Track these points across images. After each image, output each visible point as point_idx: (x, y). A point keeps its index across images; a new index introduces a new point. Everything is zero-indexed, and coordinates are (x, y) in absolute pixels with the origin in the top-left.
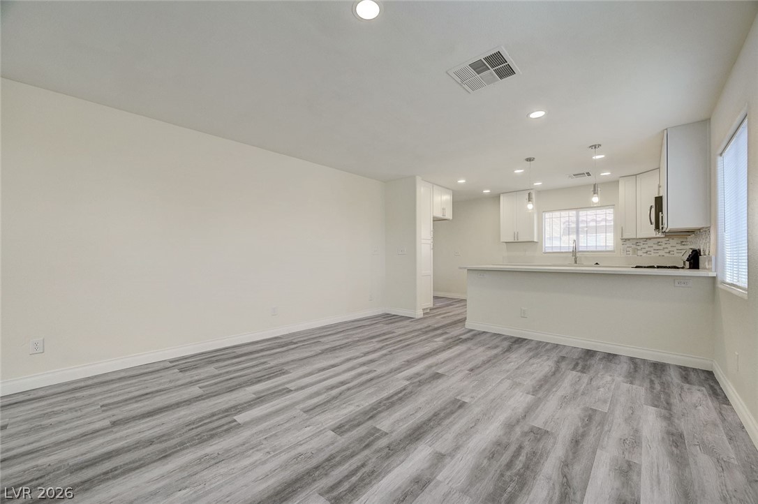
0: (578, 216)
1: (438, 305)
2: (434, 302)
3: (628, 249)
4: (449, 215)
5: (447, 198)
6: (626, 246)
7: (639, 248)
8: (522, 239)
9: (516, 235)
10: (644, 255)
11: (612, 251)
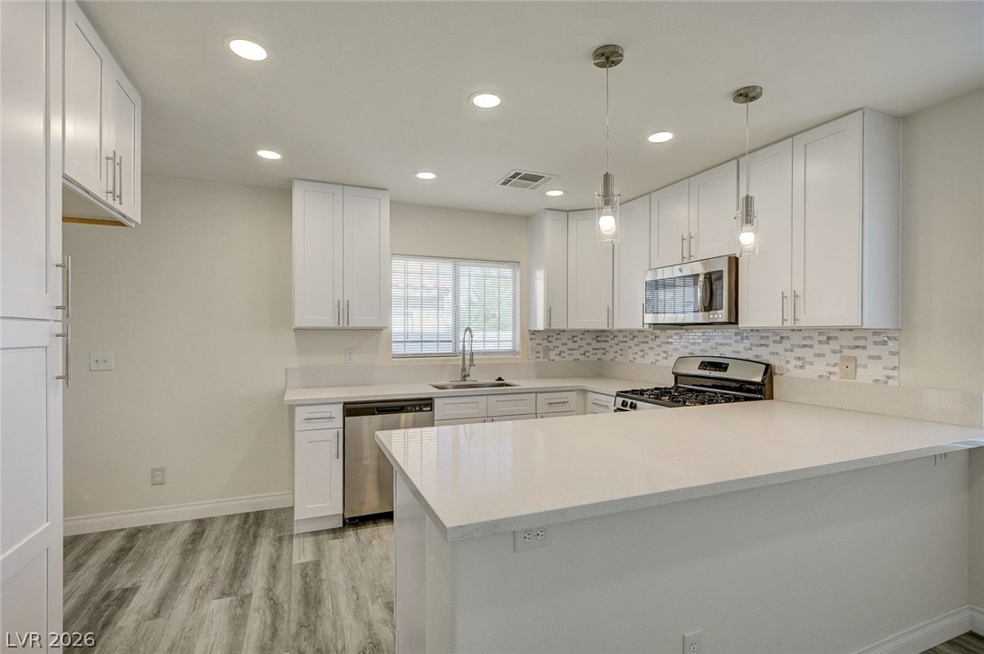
0: (455, 275)
3: (538, 348)
6: (534, 343)
7: (551, 346)
8: (357, 321)
9: (342, 309)
10: (557, 358)
11: (513, 352)
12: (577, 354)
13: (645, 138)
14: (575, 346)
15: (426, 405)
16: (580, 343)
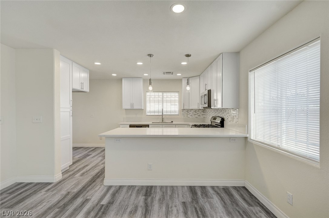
0: (163, 96)
1: (77, 157)
2: (73, 154)
3: (185, 114)
4: (86, 88)
5: (84, 75)
6: (183, 112)
7: (188, 113)
8: (135, 107)
9: (132, 105)
10: (190, 117)
11: (178, 115)
12: (196, 116)
13: (181, 63)
14: (196, 113)
15: (147, 126)
16: (198, 113)
